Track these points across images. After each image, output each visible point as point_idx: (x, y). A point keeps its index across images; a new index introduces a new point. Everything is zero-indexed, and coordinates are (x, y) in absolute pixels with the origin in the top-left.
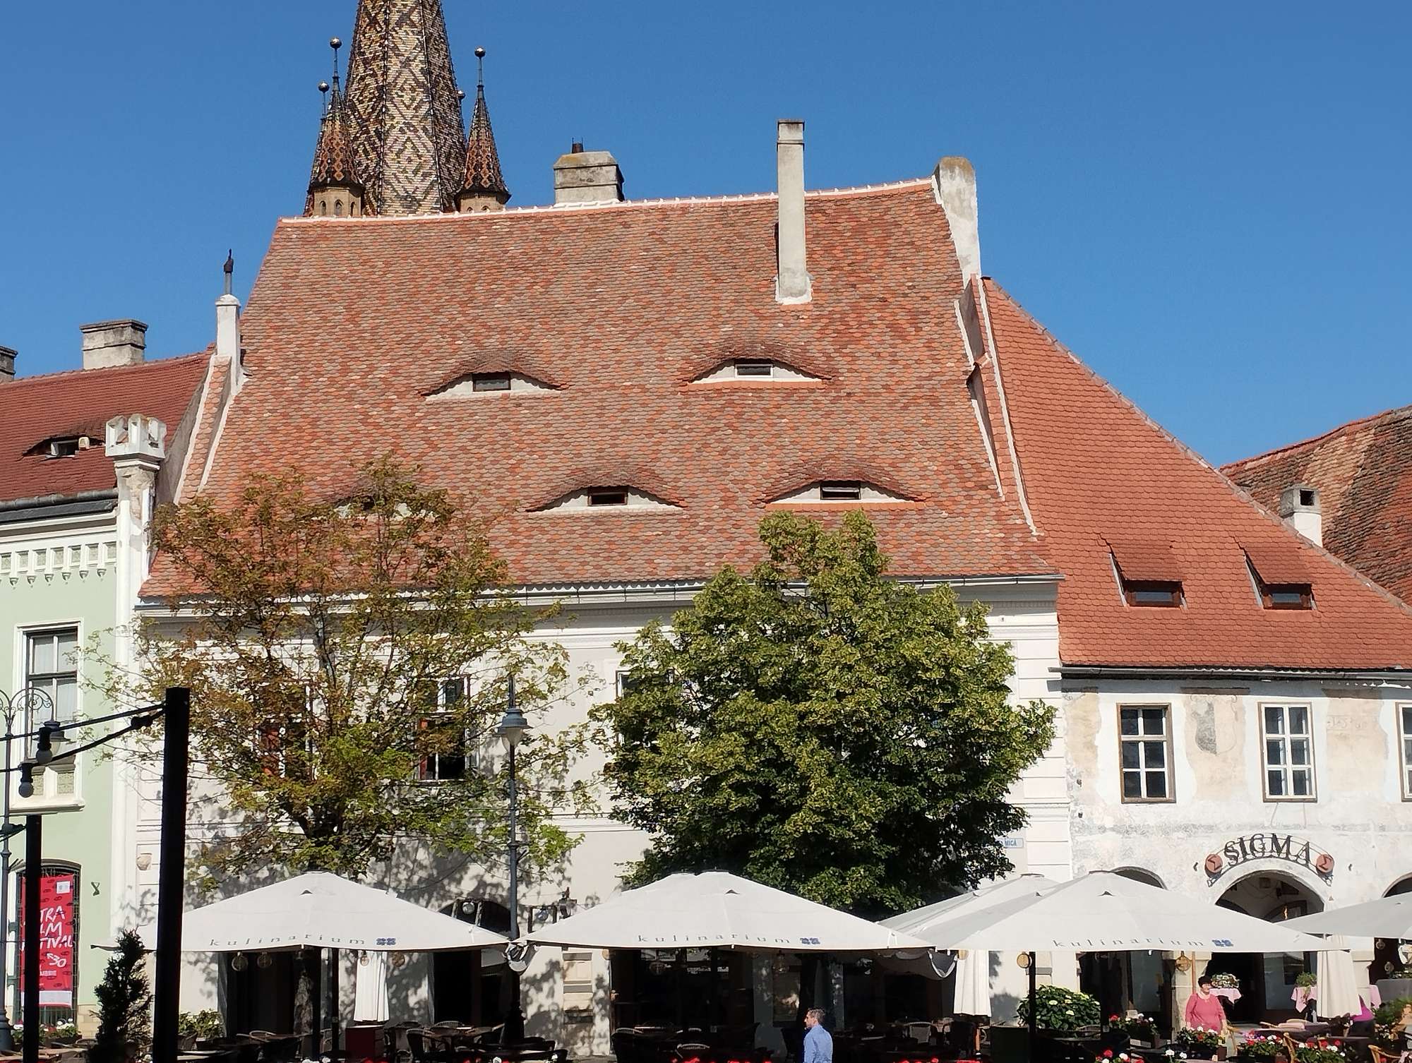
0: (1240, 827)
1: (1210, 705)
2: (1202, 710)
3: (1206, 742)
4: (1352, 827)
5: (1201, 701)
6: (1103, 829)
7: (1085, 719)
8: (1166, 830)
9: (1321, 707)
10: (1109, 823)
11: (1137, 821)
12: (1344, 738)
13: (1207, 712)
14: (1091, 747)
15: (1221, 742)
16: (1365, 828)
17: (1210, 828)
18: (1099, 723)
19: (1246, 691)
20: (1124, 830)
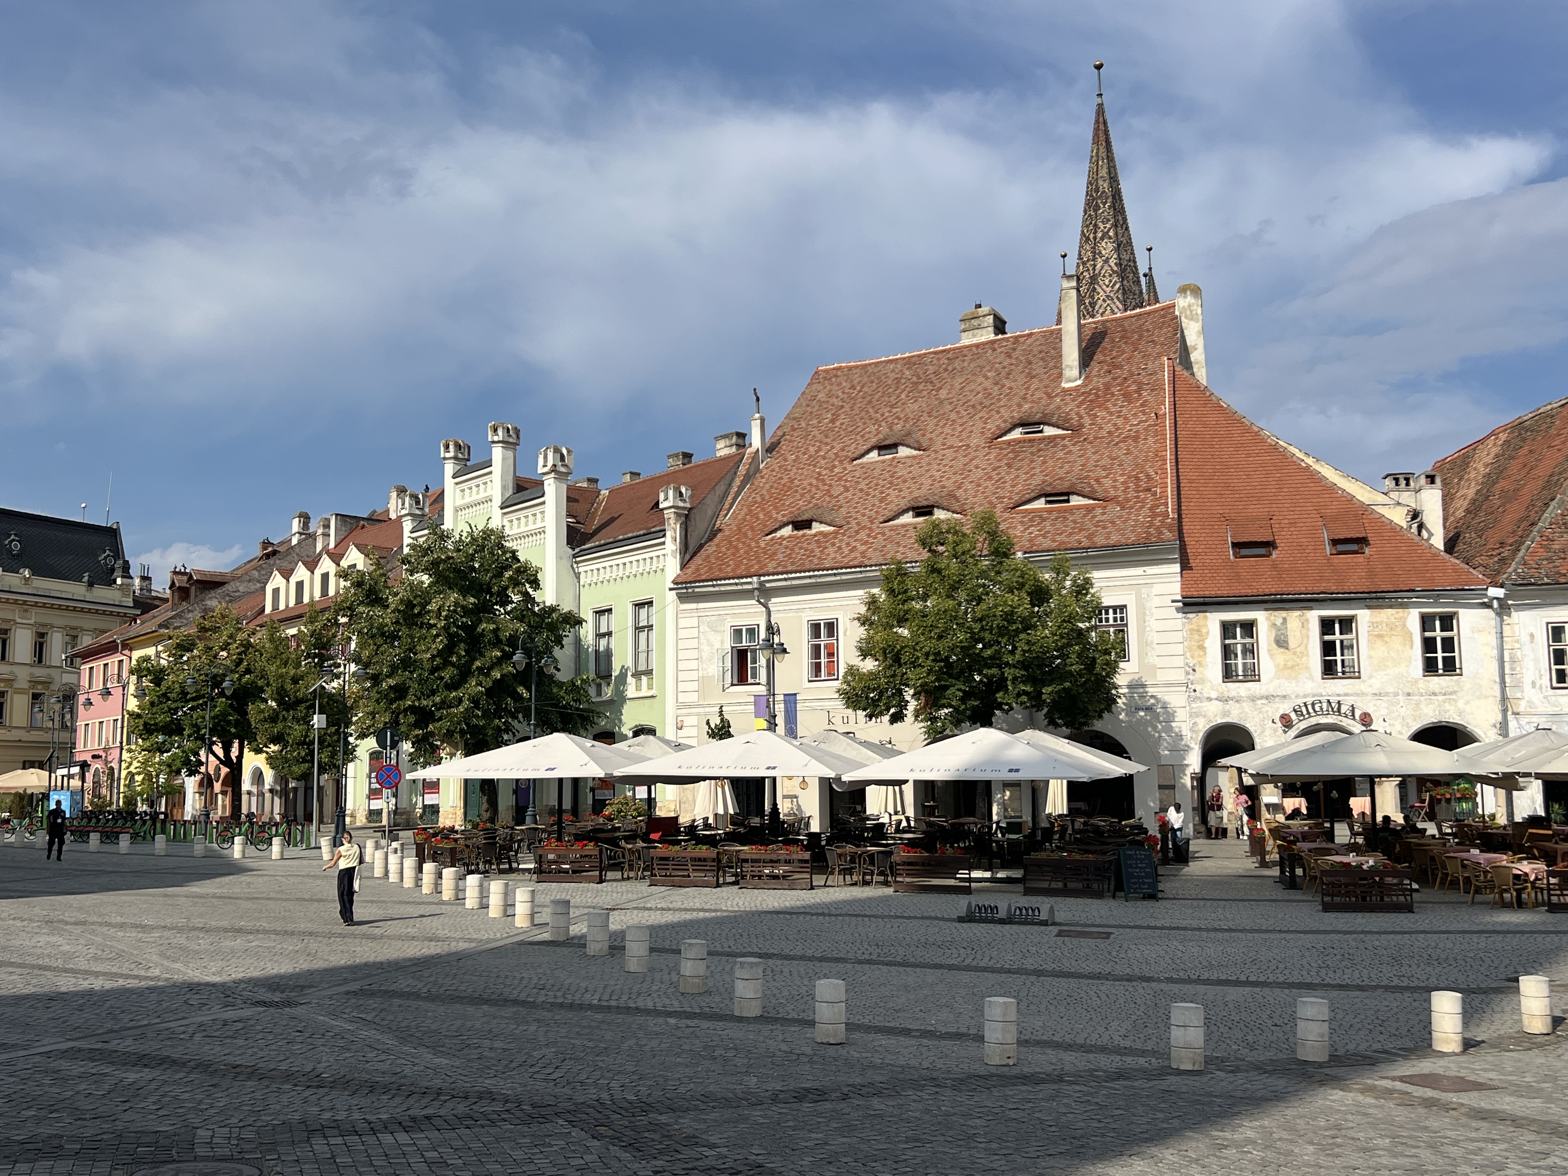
0: (1305, 696)
1: (1285, 619)
2: (1279, 622)
3: (1281, 642)
4: (1387, 694)
5: (1278, 616)
6: (1209, 699)
7: (1198, 631)
8: (1253, 699)
9: (1364, 617)
10: (1214, 695)
11: (1233, 694)
12: (1380, 636)
13: (1282, 624)
14: (1202, 648)
15: (1292, 643)
16: (1396, 694)
17: (1284, 697)
18: (1208, 633)
19: (1311, 609)
20: (1223, 699)
